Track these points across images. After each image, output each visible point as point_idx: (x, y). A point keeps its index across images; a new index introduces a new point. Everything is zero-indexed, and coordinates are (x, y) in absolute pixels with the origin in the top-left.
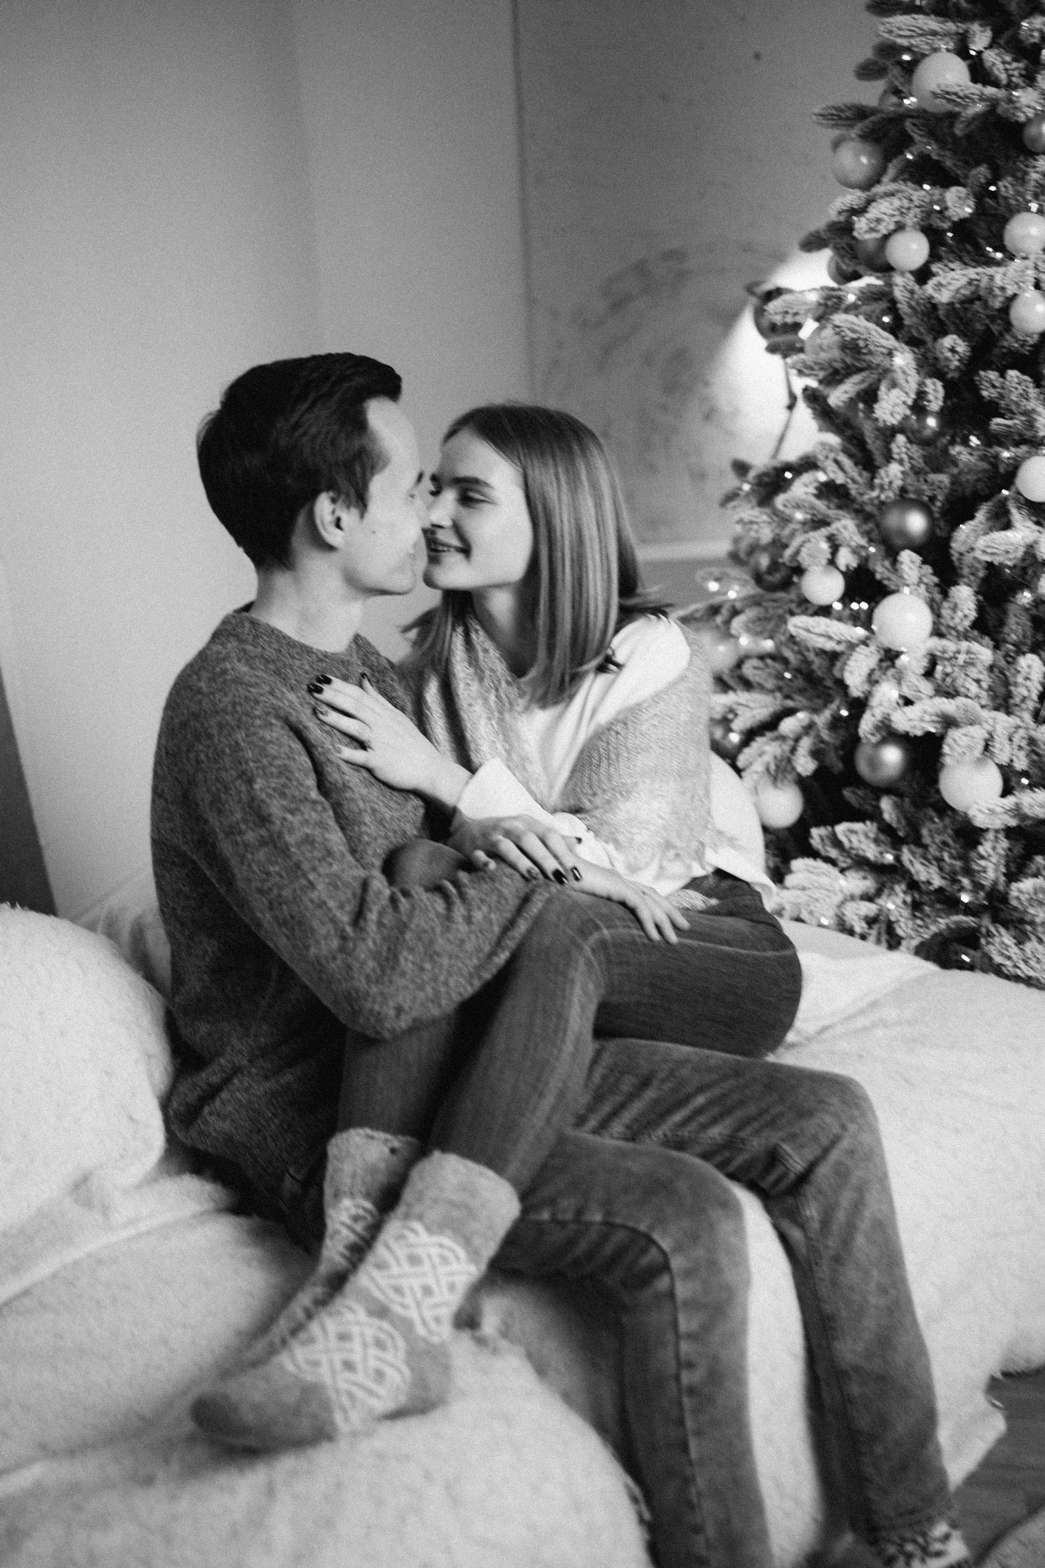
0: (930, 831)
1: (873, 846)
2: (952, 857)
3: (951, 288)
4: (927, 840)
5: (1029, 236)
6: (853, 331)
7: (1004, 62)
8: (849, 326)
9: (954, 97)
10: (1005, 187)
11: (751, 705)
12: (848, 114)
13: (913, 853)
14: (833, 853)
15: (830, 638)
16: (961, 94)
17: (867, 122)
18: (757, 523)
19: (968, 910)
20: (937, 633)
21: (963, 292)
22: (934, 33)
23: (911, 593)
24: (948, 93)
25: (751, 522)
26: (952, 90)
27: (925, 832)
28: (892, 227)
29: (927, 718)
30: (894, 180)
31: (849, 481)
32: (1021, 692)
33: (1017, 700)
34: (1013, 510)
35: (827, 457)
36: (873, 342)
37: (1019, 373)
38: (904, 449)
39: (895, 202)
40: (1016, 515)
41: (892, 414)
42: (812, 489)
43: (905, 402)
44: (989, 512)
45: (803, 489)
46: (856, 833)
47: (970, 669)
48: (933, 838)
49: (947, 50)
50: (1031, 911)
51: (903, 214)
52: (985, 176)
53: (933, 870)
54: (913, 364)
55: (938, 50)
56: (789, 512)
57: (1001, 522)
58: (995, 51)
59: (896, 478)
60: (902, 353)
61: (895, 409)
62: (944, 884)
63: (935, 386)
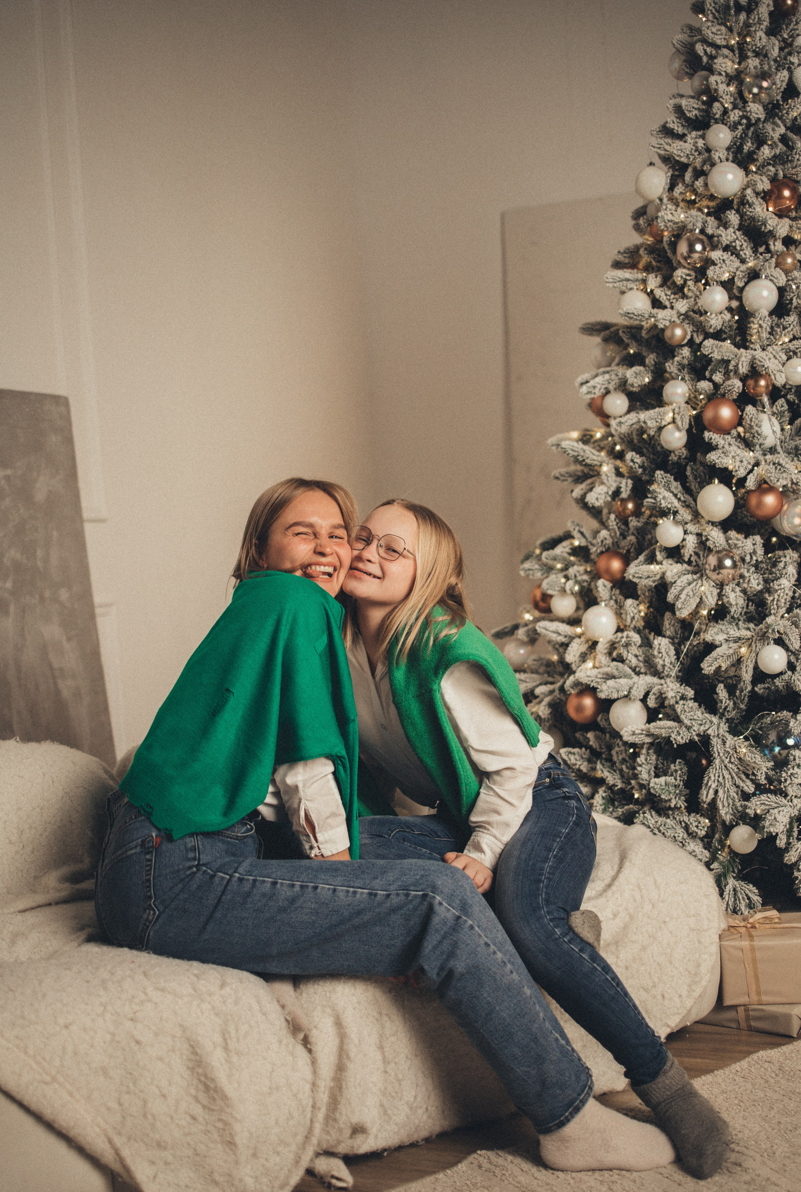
0: (617, 753)
1: (586, 763)
2: (627, 767)
3: (626, 424)
4: (615, 758)
5: (674, 394)
6: (573, 450)
7: (666, 295)
10: (671, 368)
11: (528, 680)
12: (598, 327)
13: (603, 765)
15: (559, 634)
16: (636, 314)
17: (607, 332)
18: (532, 570)
19: (637, 802)
20: (620, 629)
21: (634, 426)
22: (628, 280)
23: (606, 605)
24: (628, 313)
25: (529, 570)
26: (631, 312)
27: (614, 752)
28: (603, 391)
29: (600, 676)
30: (618, 365)
31: (589, 544)
32: (659, 662)
33: (659, 667)
34: (658, 553)
35: (574, 529)
36: (588, 458)
37: (662, 472)
38: (615, 523)
39: (607, 376)
40: (659, 556)
41: (597, 499)
42: (568, 550)
43: (607, 493)
44: (647, 555)
45: (561, 550)
46: (574, 754)
47: (630, 648)
48: (618, 757)
49: (637, 289)
50: (663, 797)
51: (609, 383)
52: (654, 360)
53: (617, 776)
54: (613, 470)
55: (631, 289)
56: (550, 562)
57: (651, 559)
58: (661, 289)
59: (606, 539)
60: (608, 464)
61: (599, 497)
62: (624, 786)
63: (627, 483)
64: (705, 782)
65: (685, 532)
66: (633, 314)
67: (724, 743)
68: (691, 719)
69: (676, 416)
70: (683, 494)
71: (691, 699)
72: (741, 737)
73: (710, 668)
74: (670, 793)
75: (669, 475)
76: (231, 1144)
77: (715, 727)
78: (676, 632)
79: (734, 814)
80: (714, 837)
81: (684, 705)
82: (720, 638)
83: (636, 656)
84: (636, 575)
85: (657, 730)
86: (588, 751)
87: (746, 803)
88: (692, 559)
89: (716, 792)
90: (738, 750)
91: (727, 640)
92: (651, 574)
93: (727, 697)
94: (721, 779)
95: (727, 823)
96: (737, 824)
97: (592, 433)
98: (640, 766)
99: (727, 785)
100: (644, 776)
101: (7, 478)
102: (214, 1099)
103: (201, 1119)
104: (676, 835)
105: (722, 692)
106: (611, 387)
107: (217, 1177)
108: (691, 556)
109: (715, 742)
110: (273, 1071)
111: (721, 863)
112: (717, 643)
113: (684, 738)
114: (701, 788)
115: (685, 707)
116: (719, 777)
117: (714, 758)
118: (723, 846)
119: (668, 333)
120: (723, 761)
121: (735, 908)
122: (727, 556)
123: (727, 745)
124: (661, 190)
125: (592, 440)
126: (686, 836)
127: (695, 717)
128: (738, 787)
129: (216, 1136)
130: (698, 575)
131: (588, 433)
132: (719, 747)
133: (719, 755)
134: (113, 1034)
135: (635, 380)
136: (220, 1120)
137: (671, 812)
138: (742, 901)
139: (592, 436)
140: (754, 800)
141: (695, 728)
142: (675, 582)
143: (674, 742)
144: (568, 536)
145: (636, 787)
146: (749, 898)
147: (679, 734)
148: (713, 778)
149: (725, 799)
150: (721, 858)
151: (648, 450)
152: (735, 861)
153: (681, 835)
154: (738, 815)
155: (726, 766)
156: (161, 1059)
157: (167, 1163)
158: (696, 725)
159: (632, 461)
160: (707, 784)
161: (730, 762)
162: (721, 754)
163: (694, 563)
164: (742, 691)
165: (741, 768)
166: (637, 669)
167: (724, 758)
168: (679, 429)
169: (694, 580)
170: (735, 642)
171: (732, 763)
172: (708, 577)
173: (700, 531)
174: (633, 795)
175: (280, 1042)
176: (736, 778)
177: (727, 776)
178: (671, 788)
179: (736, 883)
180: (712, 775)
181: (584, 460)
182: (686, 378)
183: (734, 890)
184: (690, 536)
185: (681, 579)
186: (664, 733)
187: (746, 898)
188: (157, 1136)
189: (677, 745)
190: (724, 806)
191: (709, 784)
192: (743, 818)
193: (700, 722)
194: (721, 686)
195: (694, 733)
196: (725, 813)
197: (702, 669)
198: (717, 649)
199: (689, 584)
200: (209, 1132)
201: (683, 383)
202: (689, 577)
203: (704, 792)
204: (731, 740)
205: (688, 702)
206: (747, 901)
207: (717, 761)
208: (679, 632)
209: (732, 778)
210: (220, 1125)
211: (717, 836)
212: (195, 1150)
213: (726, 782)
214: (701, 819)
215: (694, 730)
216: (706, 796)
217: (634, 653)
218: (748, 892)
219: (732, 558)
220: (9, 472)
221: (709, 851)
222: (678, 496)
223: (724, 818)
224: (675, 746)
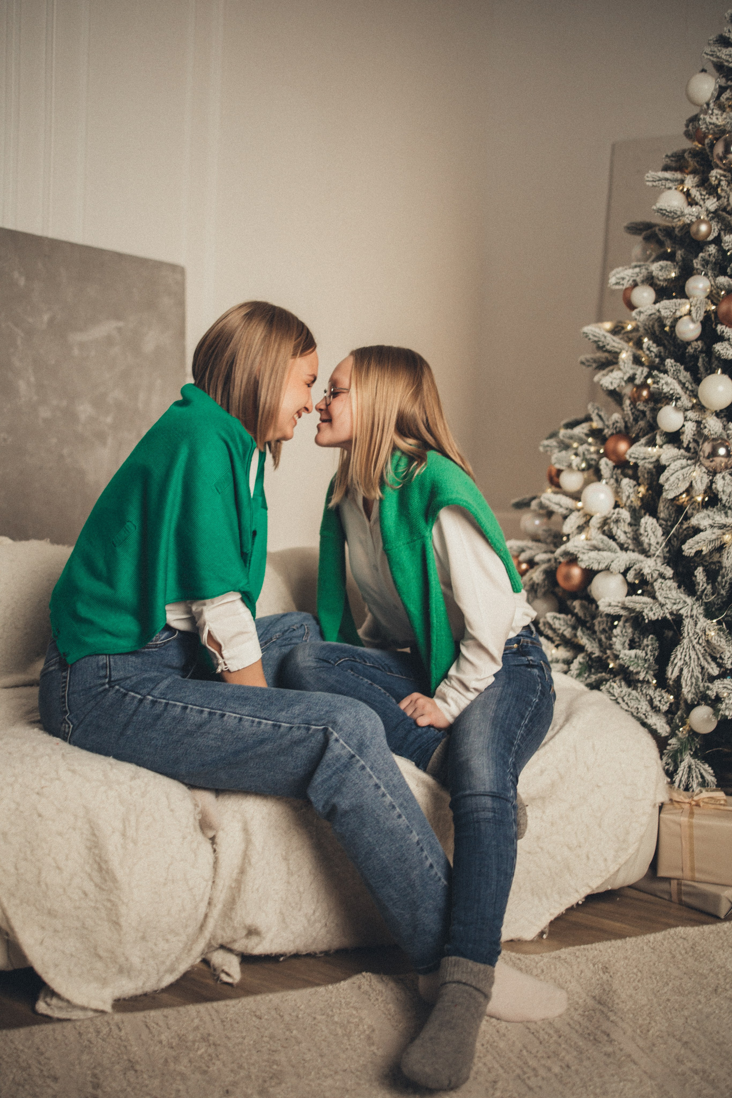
0: (599, 623)
1: (569, 630)
2: (606, 638)
3: (646, 313)
4: (596, 628)
5: (697, 288)
6: (594, 336)
7: (701, 195)
8: (592, 333)
9: (664, 212)
10: (697, 263)
12: (641, 227)
13: (583, 632)
14: (550, 633)
15: (561, 506)
16: (668, 210)
17: (648, 231)
18: (551, 447)
19: (611, 671)
20: (617, 506)
21: (653, 316)
22: (667, 179)
23: (607, 483)
24: (661, 210)
26: (663, 208)
28: (632, 283)
29: (587, 548)
31: (604, 426)
32: (645, 540)
33: (646, 546)
34: (658, 437)
35: (593, 412)
36: (608, 344)
37: (672, 361)
38: (629, 408)
39: (637, 270)
40: (659, 440)
41: (612, 383)
42: (586, 431)
43: (623, 378)
44: (649, 439)
45: (580, 430)
46: (559, 619)
47: (619, 524)
48: (599, 626)
49: (676, 189)
50: (631, 668)
51: (638, 276)
52: (681, 256)
53: (596, 645)
54: (631, 358)
55: (670, 188)
56: (567, 441)
57: (651, 443)
58: (697, 189)
59: (617, 422)
60: (627, 352)
61: (614, 381)
62: (601, 654)
63: (642, 371)
64: (672, 659)
65: (686, 419)
66: (666, 210)
67: (696, 624)
68: (665, 598)
69: (692, 308)
70: (691, 384)
71: (670, 579)
72: (715, 621)
73: (690, 551)
74: (638, 666)
75: (678, 364)
76: (116, 924)
77: (689, 608)
78: (670, 515)
79: (696, 694)
80: (676, 714)
81: (662, 583)
82: (705, 523)
83: (625, 533)
84: (633, 456)
85: (631, 604)
86: (574, 618)
87: (709, 684)
88: (691, 445)
89: (681, 670)
90: (708, 632)
91: (712, 526)
92: (647, 456)
93: (705, 580)
94: (687, 658)
95: (689, 701)
96: (699, 704)
97: (625, 325)
98: (616, 637)
99: (692, 665)
100: (618, 646)
101: (119, 330)
102: (106, 880)
103: (92, 896)
104: (639, 707)
105: (700, 574)
106: (639, 279)
107: (101, 953)
108: (689, 442)
109: (688, 624)
110: (171, 864)
111: (679, 739)
112: (702, 527)
113: (656, 614)
114: (667, 665)
115: (663, 585)
116: (685, 656)
117: (684, 638)
118: (684, 724)
119: (694, 229)
120: (691, 641)
121: (687, 785)
122: (722, 445)
123: (698, 627)
124: (709, 95)
125: (623, 332)
126: (649, 708)
127: (670, 596)
128: (703, 668)
129: (103, 914)
130: (693, 461)
131: (620, 324)
132: (690, 628)
133: (688, 635)
134: (18, 804)
135: (660, 273)
136: (109, 900)
137: (639, 685)
138: (694, 778)
139: (623, 328)
140: (717, 683)
141: (669, 606)
142: (669, 466)
143: (646, 617)
144: (588, 419)
145: (612, 657)
146: (702, 777)
147: (652, 610)
148: (679, 657)
149: (689, 679)
150: (680, 735)
151: (669, 342)
152: (693, 740)
153: (644, 707)
154: (699, 695)
155: (693, 647)
156: (60, 834)
157: (56, 931)
158: (669, 603)
159: (648, 349)
160: (673, 662)
161: (698, 643)
162: (691, 635)
163: (692, 450)
164: (723, 577)
165: (708, 650)
166: (626, 546)
167: (693, 638)
168: (693, 321)
169: (688, 465)
170: (720, 528)
171: (700, 644)
172: (701, 464)
173: (700, 419)
174: (609, 665)
175: (184, 838)
176: (702, 659)
177: (693, 656)
178: (640, 661)
179: (693, 761)
180: (678, 653)
181: (604, 346)
182: (709, 274)
183: (690, 767)
184: (690, 422)
185: (676, 463)
186: (638, 607)
187: (699, 776)
188: (49, 905)
189: (649, 620)
190: (686, 685)
191: (675, 662)
192: (703, 698)
193: (673, 601)
194: (700, 569)
195: (667, 611)
196: (688, 692)
197: (683, 551)
198: (701, 533)
199: (682, 468)
200: (98, 909)
201: (705, 278)
202: (684, 462)
203: (670, 669)
204: (703, 622)
205: (667, 581)
206: (700, 780)
207: (685, 641)
208: (673, 516)
209: (699, 658)
210: (109, 905)
211: (679, 713)
212: (84, 924)
213: (692, 661)
214: (665, 695)
215: (667, 609)
216: (672, 673)
217: (623, 529)
218: (702, 771)
219: (727, 447)
220: (121, 324)
221: (670, 726)
222: (686, 385)
223: (686, 696)
224: (647, 621)
